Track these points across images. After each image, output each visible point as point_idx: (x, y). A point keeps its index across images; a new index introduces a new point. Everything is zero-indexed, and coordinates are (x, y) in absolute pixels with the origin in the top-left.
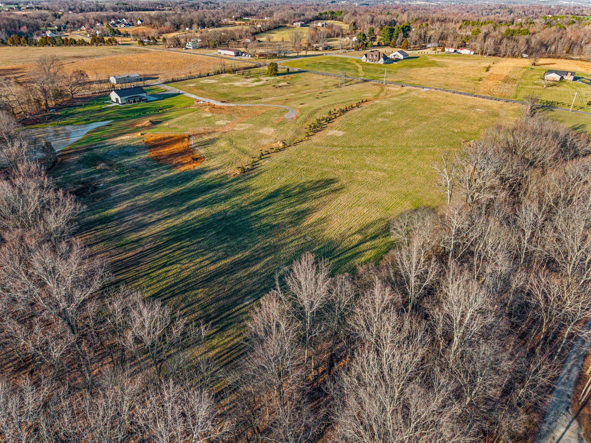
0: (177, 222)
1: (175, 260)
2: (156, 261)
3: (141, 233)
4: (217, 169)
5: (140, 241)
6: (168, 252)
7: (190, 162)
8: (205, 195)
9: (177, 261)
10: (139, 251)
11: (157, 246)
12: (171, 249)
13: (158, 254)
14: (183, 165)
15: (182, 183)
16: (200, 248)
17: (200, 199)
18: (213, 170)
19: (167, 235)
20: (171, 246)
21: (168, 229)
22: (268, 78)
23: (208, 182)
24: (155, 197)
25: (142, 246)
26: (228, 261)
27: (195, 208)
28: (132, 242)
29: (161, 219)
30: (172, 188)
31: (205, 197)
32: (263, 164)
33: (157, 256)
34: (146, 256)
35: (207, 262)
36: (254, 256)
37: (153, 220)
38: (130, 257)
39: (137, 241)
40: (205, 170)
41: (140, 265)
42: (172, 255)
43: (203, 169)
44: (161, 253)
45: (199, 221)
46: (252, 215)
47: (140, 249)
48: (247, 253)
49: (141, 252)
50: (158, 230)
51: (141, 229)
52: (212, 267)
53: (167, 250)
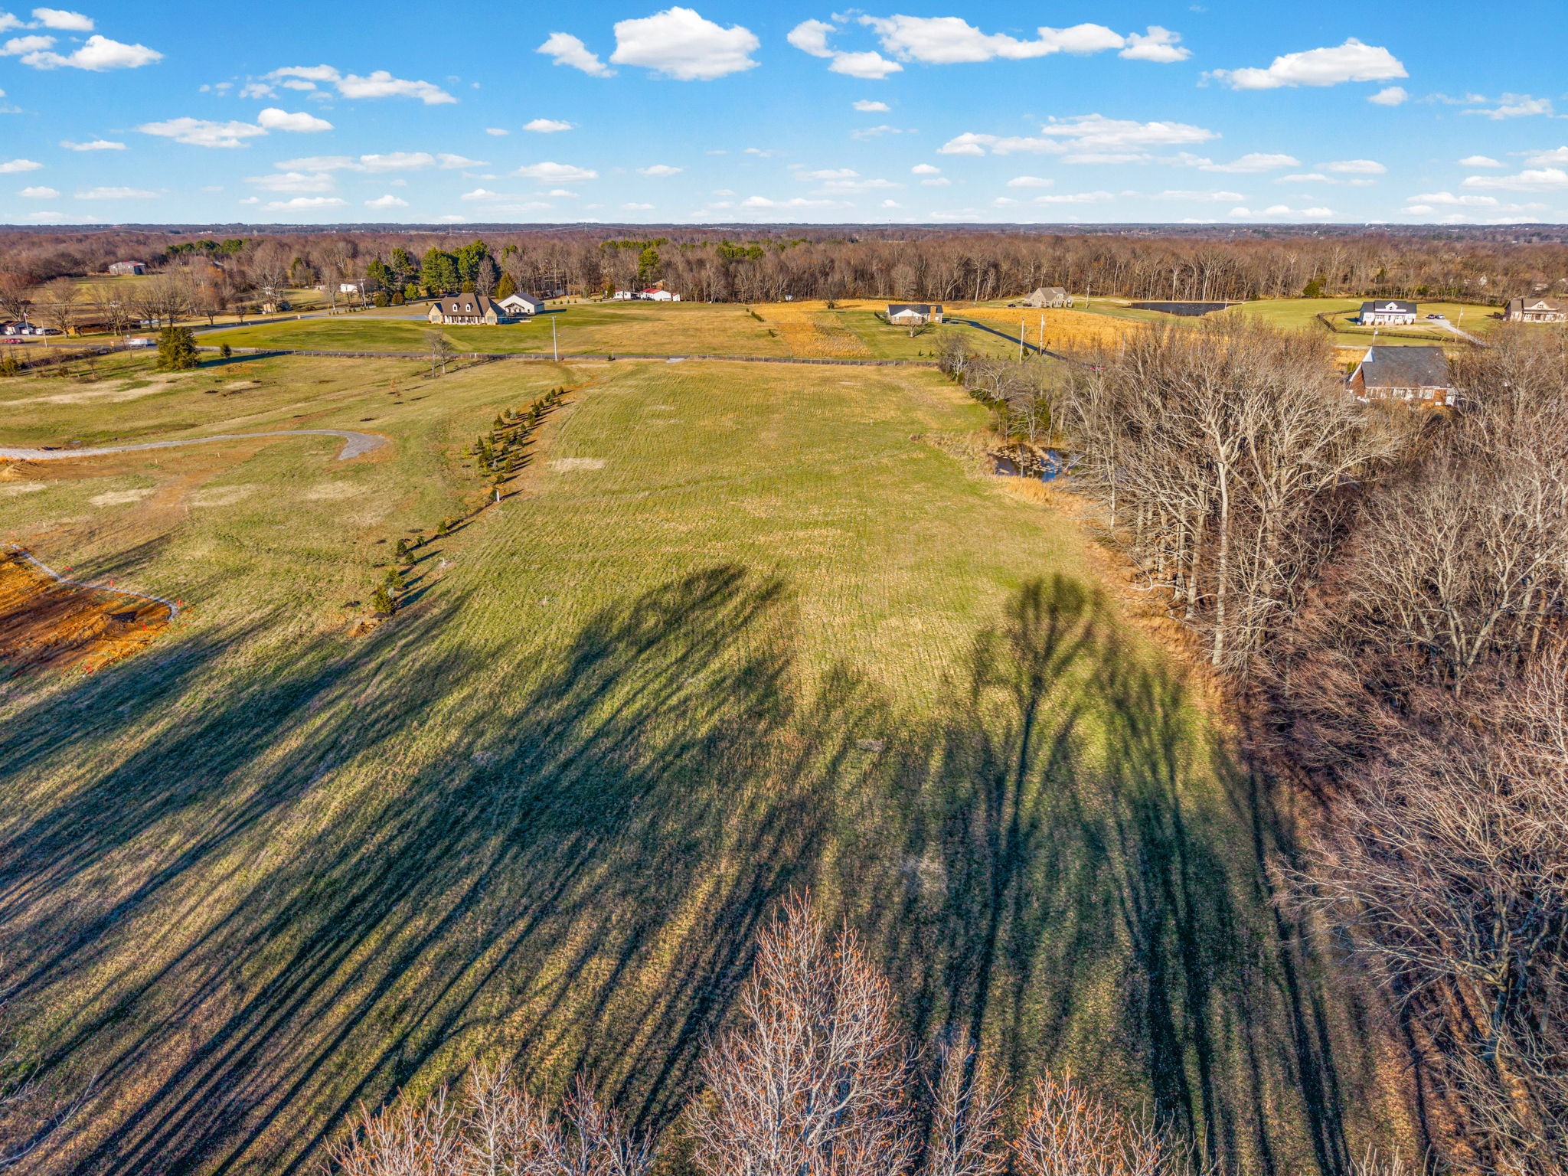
0: (269, 860)
1: (433, 1021)
2: (330, 1065)
3: (109, 969)
4: (265, 625)
5: (143, 1008)
6: (354, 998)
7: (106, 631)
8: (301, 721)
9: (450, 1020)
10: (177, 1061)
11: (264, 995)
12: (355, 978)
13: (307, 1027)
14: (80, 646)
15: (140, 709)
16: (502, 921)
17: (294, 742)
18: (244, 635)
19: (277, 928)
20: (348, 967)
21: (247, 903)
22: (173, 375)
23: (266, 680)
24: (52, 795)
25: (173, 1026)
26: (683, 924)
27: (306, 780)
28: (90, 1029)
29: (169, 875)
30: (104, 738)
31: (309, 727)
32: (435, 575)
33: (313, 1040)
34: (246, 1064)
35: (601, 966)
36: (762, 868)
37: (126, 892)
38: (149, 1106)
39: (122, 1011)
40: (208, 641)
41: (252, 1123)
42: (390, 1001)
43: (196, 640)
44: (320, 1014)
45: (379, 822)
46: (585, 729)
47: (177, 1048)
48: (727, 868)
49: (198, 1057)
50: (197, 922)
51: (88, 949)
52: (650, 977)
53: (342, 991)
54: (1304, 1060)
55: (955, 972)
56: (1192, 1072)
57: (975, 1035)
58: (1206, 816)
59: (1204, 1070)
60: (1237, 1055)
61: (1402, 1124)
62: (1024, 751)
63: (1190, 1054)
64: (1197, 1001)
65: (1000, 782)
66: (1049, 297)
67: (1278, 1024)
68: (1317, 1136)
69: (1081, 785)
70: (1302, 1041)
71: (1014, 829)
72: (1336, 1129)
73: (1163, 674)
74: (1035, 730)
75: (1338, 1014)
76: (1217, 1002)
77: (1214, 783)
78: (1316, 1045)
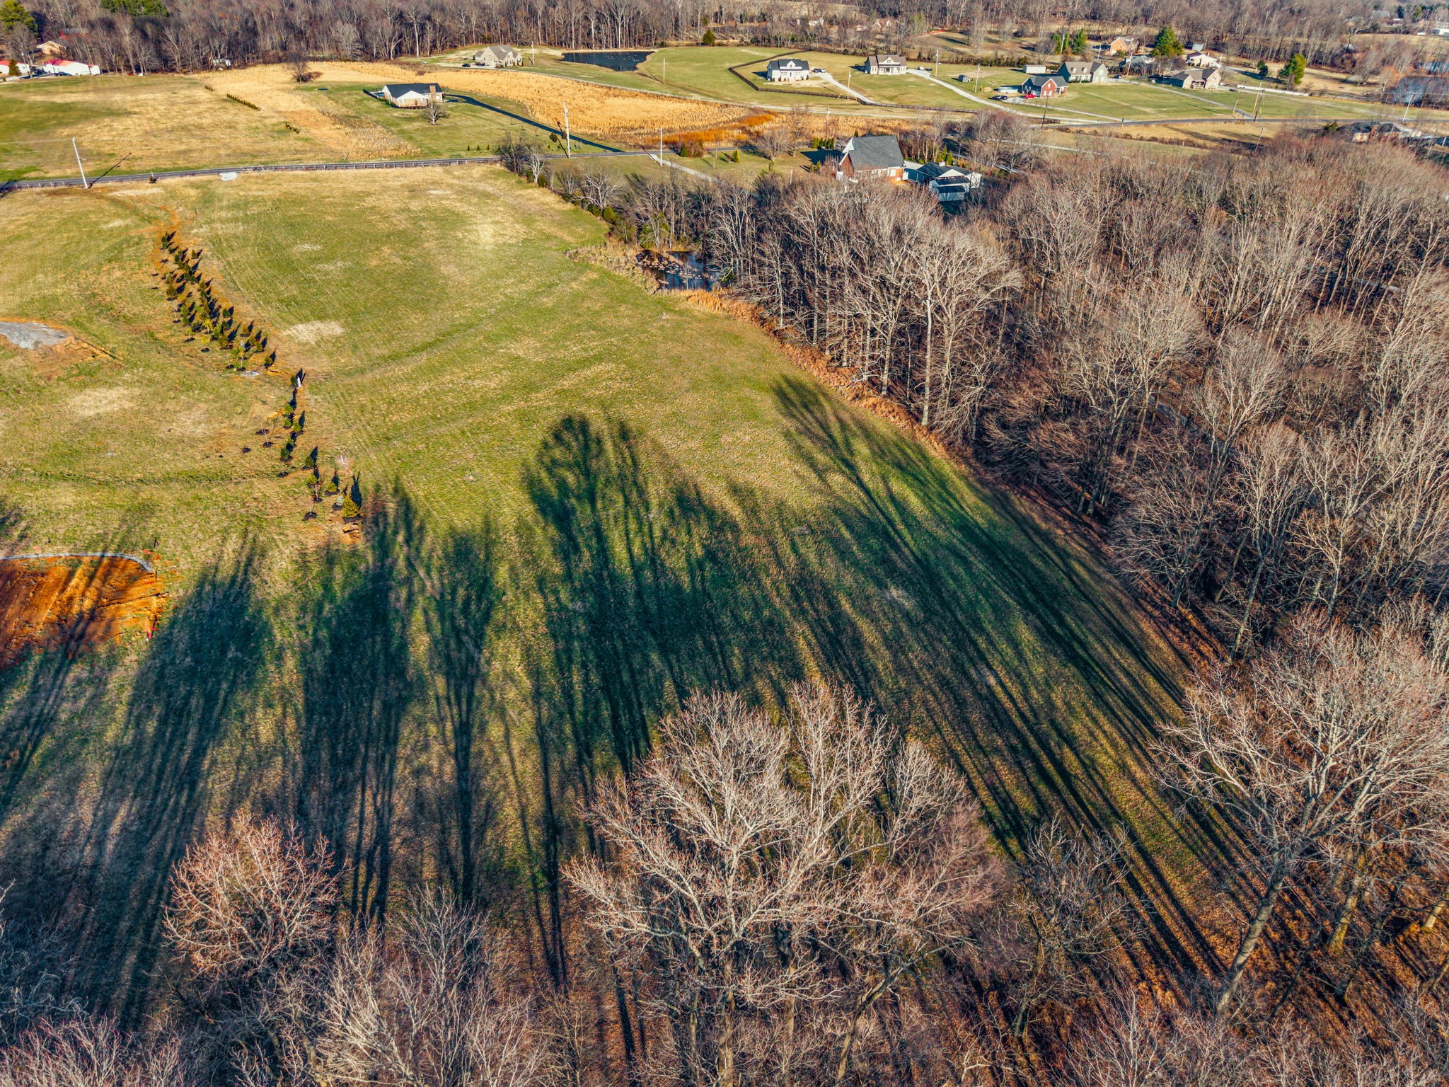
54: (1115, 631)
55: (958, 643)
56: (1081, 652)
57: (990, 668)
58: (993, 525)
59: (1086, 650)
60: (1091, 639)
61: (1162, 645)
62: (881, 511)
63: (1076, 645)
64: (1062, 622)
65: (886, 533)
66: (501, 55)
67: (1096, 619)
68: (1140, 660)
69: (926, 524)
70: (1110, 624)
71: (918, 560)
72: (1146, 657)
73: (902, 439)
74: (874, 495)
75: (1112, 607)
76: (1069, 619)
77: (981, 504)
78: (1116, 624)
